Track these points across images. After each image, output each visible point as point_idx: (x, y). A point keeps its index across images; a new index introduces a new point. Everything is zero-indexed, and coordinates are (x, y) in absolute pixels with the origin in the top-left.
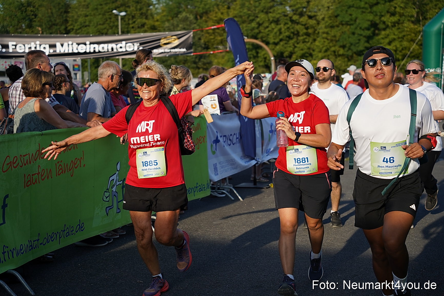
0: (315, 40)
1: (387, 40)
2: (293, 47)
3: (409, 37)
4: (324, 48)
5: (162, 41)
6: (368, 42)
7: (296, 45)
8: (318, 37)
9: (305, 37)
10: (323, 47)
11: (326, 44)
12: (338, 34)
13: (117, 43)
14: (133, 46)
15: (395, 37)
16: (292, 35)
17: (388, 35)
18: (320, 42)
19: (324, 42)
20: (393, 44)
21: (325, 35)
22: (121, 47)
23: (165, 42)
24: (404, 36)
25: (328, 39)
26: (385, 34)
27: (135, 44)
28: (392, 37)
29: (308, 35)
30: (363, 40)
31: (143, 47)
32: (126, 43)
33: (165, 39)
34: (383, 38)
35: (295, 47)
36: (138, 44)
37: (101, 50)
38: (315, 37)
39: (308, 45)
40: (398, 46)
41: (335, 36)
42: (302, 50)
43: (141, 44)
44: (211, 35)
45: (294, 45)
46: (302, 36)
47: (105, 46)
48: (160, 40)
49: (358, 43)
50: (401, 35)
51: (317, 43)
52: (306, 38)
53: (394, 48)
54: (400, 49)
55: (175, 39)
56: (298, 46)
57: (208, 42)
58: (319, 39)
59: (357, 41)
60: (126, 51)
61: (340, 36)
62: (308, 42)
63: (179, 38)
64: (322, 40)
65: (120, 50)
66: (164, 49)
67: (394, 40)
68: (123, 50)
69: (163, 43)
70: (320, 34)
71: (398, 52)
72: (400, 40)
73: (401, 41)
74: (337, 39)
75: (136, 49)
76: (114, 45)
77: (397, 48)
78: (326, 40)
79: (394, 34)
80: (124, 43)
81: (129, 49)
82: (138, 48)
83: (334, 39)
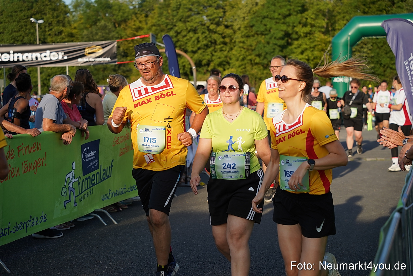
0: (232, 49)
1: (300, 50)
2: (211, 55)
3: (320, 46)
4: (241, 58)
5: (86, 50)
6: (282, 51)
7: (213, 53)
8: (235, 46)
9: (222, 45)
10: (240, 56)
11: (243, 52)
12: (254, 44)
13: (41, 52)
14: (57, 55)
15: (307, 47)
16: (210, 43)
17: (301, 45)
18: (236, 51)
19: (241, 51)
20: (305, 54)
21: (241, 45)
22: (45, 56)
23: (90, 51)
24: (315, 46)
25: (244, 48)
26: (298, 44)
27: (60, 53)
28: (304, 46)
29: (225, 43)
30: (278, 49)
31: (68, 56)
32: (50, 53)
33: (89, 49)
34: (296, 48)
35: (213, 55)
36: (63, 53)
37: (25, 59)
38: (232, 46)
39: (225, 53)
40: (310, 55)
41: (251, 46)
42: (220, 58)
43: (65, 53)
44: (130, 43)
45: (211, 53)
46: (220, 44)
47: (29, 55)
48: (84, 49)
49: (273, 52)
50: (312, 45)
51: (234, 52)
52: (223, 47)
53: (307, 57)
54: (312, 58)
55: (100, 49)
56: (216, 54)
57: (127, 50)
58: (235, 48)
59: (272, 50)
60: (51, 60)
61: (256, 45)
62: (225, 50)
63: (103, 48)
64: (239, 49)
65: (44, 59)
66: (89, 58)
67: (306, 49)
68: (48, 59)
69: (87, 52)
70: (237, 43)
71: (310, 61)
72: (312, 49)
73: (312, 51)
74: (253, 48)
75: (60, 58)
76: (38, 54)
77: (309, 57)
78: (242, 49)
79: (306, 44)
80: (48, 52)
81: (53, 58)
82: (63, 57)
83: (250, 48)
